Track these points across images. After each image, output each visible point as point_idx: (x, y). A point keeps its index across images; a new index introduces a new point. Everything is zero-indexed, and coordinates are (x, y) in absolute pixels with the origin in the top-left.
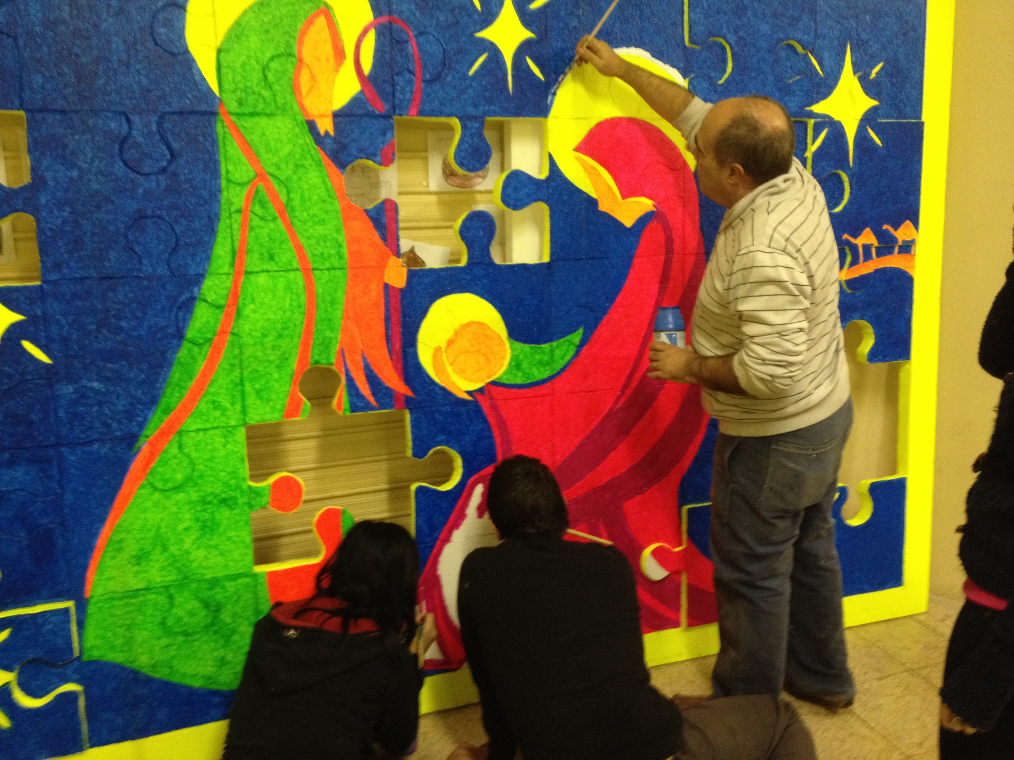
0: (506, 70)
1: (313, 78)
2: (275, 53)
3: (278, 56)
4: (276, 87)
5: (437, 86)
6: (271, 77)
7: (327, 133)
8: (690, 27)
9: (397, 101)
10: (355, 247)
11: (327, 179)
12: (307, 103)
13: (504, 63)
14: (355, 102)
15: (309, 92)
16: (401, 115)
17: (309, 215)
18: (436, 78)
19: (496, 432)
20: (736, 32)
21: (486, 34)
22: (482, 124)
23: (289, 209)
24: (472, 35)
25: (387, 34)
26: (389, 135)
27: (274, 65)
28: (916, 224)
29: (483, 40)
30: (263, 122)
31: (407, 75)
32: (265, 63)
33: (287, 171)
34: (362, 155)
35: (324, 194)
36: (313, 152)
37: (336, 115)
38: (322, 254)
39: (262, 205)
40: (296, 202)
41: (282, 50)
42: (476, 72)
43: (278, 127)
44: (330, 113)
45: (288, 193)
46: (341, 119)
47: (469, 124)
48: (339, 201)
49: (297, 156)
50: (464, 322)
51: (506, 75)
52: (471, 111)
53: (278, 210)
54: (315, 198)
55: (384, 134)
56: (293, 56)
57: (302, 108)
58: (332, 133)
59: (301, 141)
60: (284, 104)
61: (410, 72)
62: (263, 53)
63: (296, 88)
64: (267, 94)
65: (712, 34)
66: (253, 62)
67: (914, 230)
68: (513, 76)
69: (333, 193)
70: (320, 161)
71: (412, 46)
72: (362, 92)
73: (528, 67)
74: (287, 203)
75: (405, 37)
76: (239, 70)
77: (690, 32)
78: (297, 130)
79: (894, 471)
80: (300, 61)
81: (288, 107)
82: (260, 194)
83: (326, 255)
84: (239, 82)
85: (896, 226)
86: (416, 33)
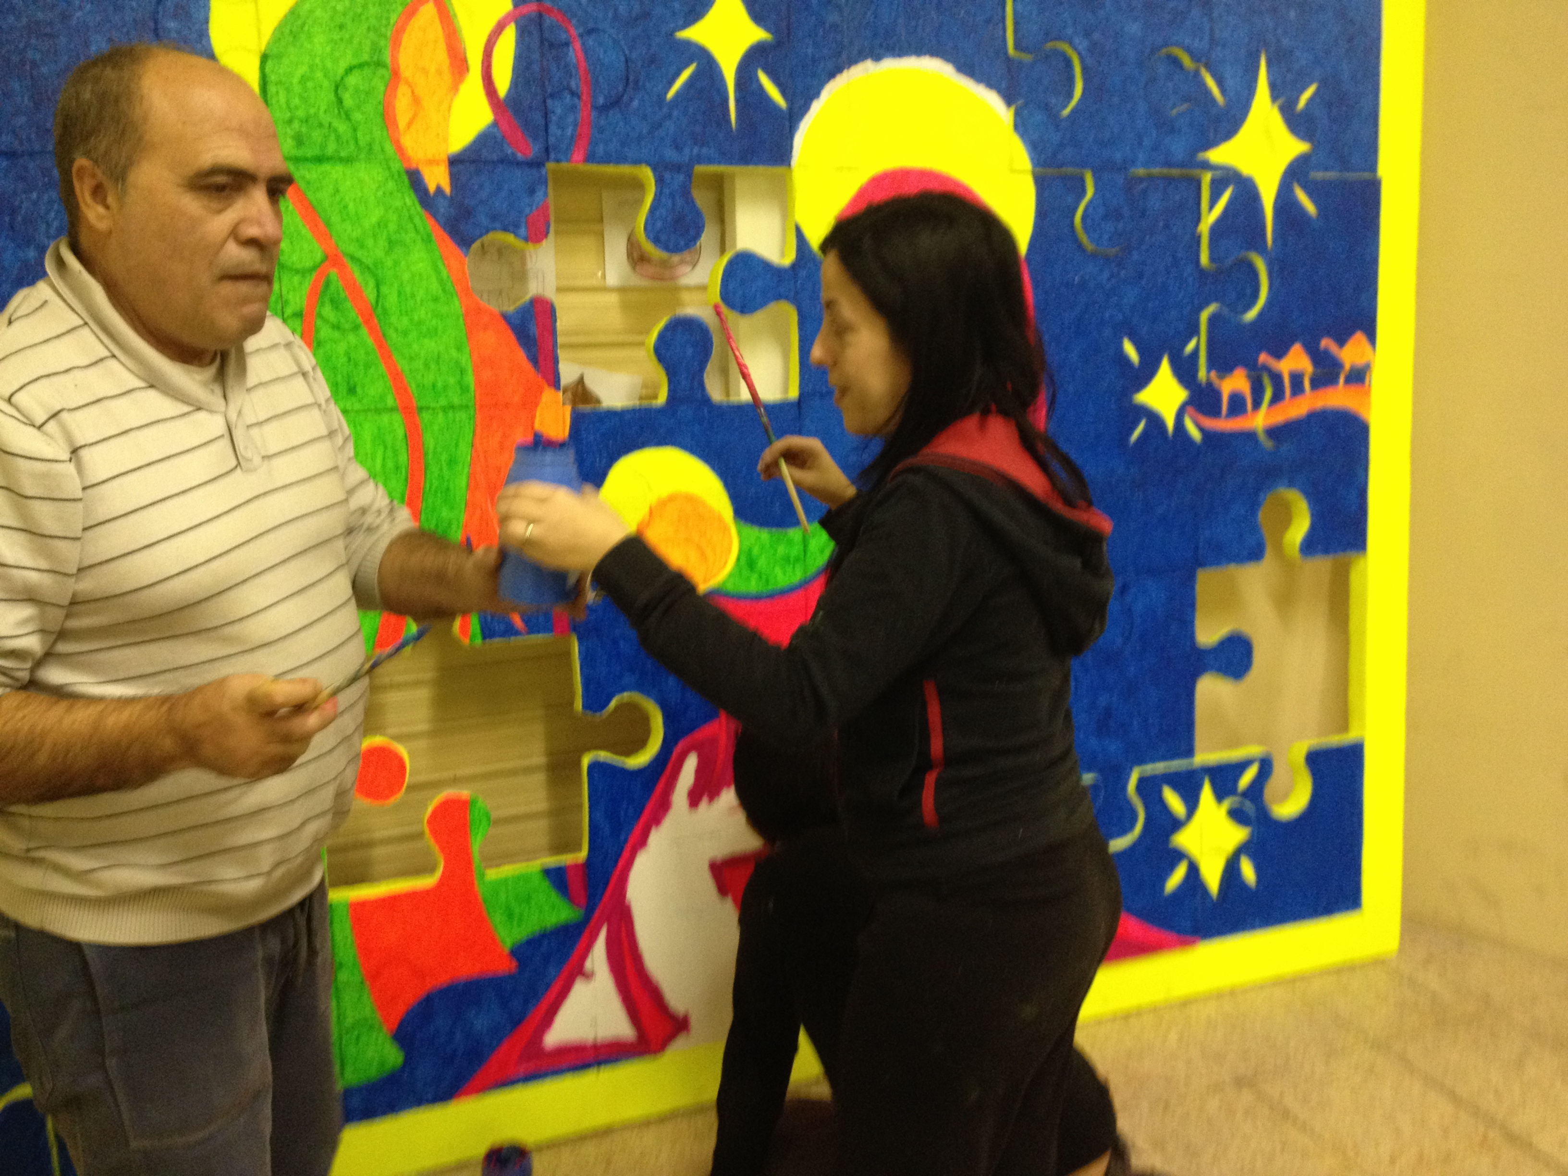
0: (727, 92)
1: (416, 100)
2: (355, 62)
3: (361, 66)
4: (357, 116)
5: (615, 115)
6: (348, 101)
7: (439, 190)
8: (1016, 24)
9: (552, 140)
10: (487, 374)
11: (440, 264)
12: (408, 141)
13: (723, 81)
14: (484, 140)
15: (410, 124)
16: (558, 161)
17: (411, 320)
18: (615, 103)
20: (1087, 34)
21: (695, 33)
22: (689, 175)
23: (379, 310)
24: (672, 34)
25: (536, 34)
26: (540, 194)
27: (353, 80)
28: (1372, 337)
29: (689, 44)
30: (336, 171)
31: (568, 98)
32: (338, 78)
33: (376, 251)
34: (497, 225)
35: (435, 286)
36: (417, 220)
37: (455, 162)
38: (434, 386)
39: (336, 304)
40: (391, 299)
41: (365, 57)
42: (678, 94)
43: (361, 181)
44: (444, 157)
45: (378, 286)
46: (461, 167)
47: (667, 176)
48: (460, 298)
49: (392, 227)
50: (664, 493)
51: (726, 100)
52: (670, 154)
53: (361, 313)
54: (421, 294)
55: (532, 191)
56: (384, 66)
57: (400, 149)
58: (447, 189)
59: (398, 203)
60: (370, 145)
61: (573, 94)
62: (335, 61)
63: (388, 117)
64: (342, 127)
65: (1048, 36)
66: (319, 75)
67: (1367, 347)
68: (737, 101)
69: (449, 285)
70: (428, 236)
71: (574, 50)
72: (496, 123)
73: (761, 88)
74: (377, 302)
75: (564, 36)
76: (297, 89)
77: (1016, 32)
78: (391, 185)
79: (1344, 726)
80: (396, 74)
81: (376, 148)
82: (332, 288)
83: (440, 384)
84: (297, 108)
85: (1341, 341)
86: (581, 30)
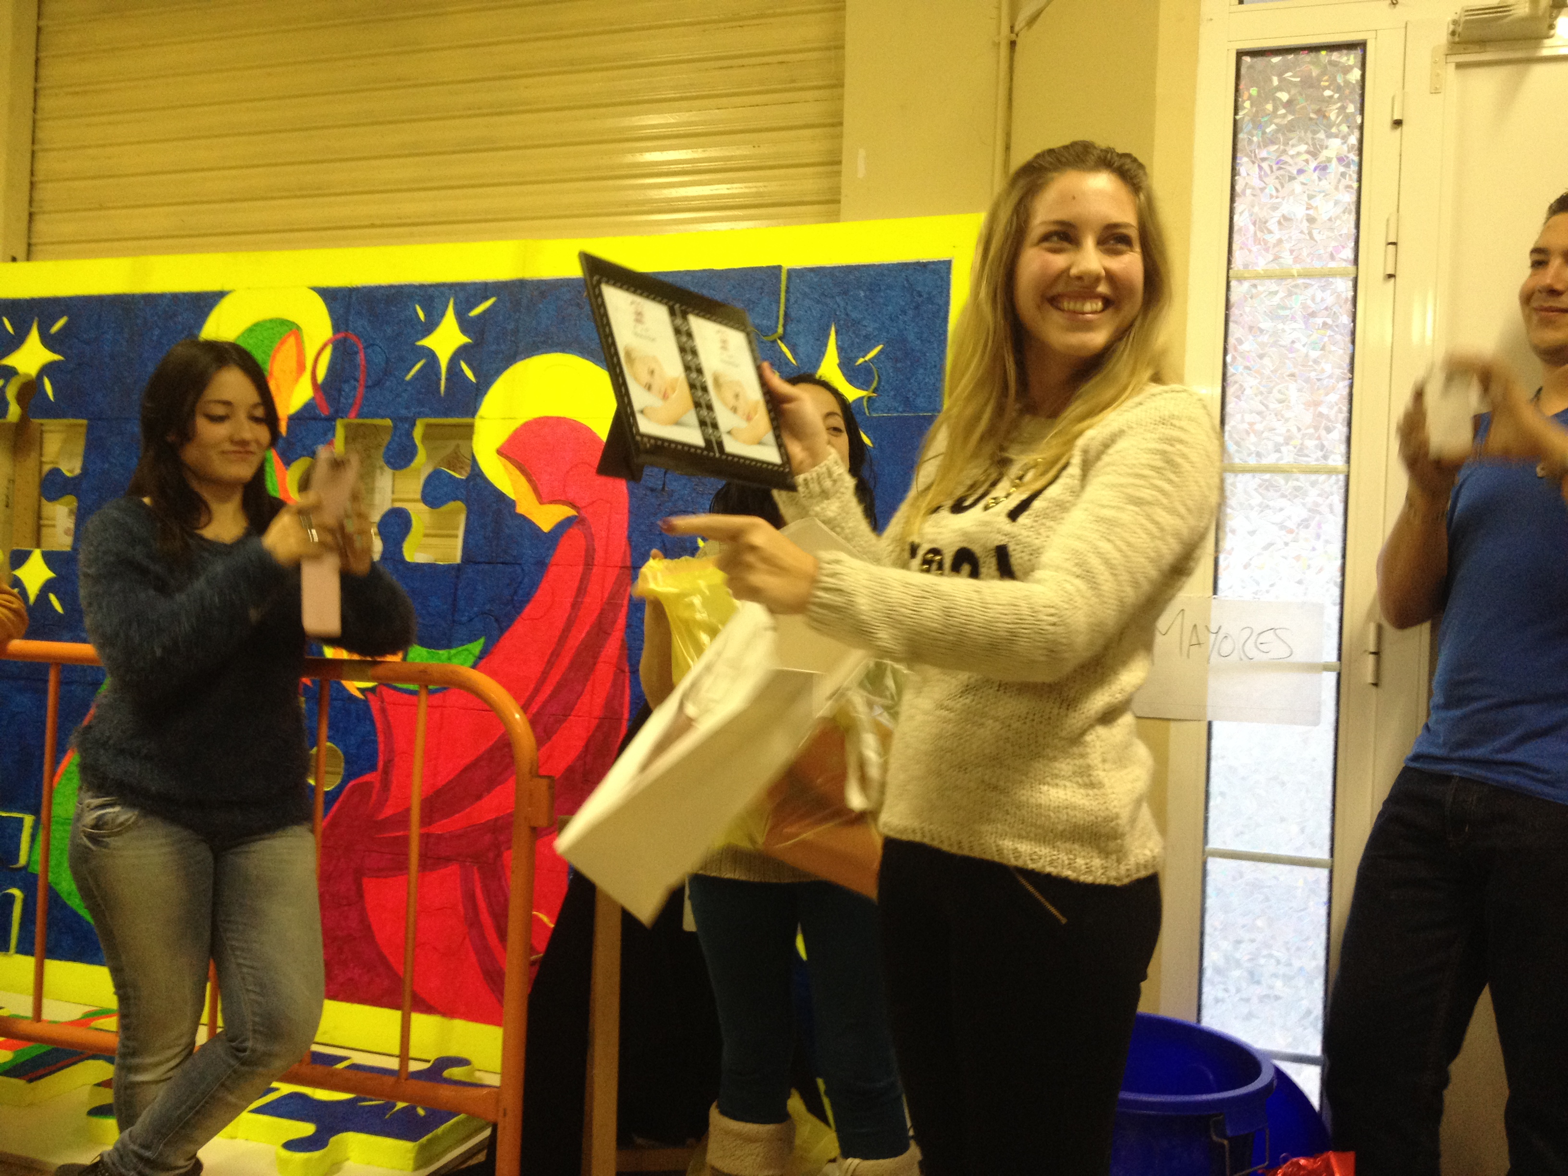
0: (440, 373)
5: (376, 391)
9: (341, 406)
13: (439, 367)
14: (308, 407)
16: (342, 417)
18: (378, 383)
19: (381, 738)
21: (428, 342)
22: (413, 425)
24: (413, 344)
25: (341, 348)
26: (329, 436)
29: (423, 348)
31: (352, 382)
34: (305, 453)
37: (292, 418)
42: (413, 377)
46: (294, 421)
47: (400, 425)
51: (440, 379)
52: (403, 412)
55: (326, 434)
61: (355, 379)
68: (447, 379)
71: (360, 356)
72: (313, 399)
73: (462, 371)
75: (356, 349)
86: (365, 344)
